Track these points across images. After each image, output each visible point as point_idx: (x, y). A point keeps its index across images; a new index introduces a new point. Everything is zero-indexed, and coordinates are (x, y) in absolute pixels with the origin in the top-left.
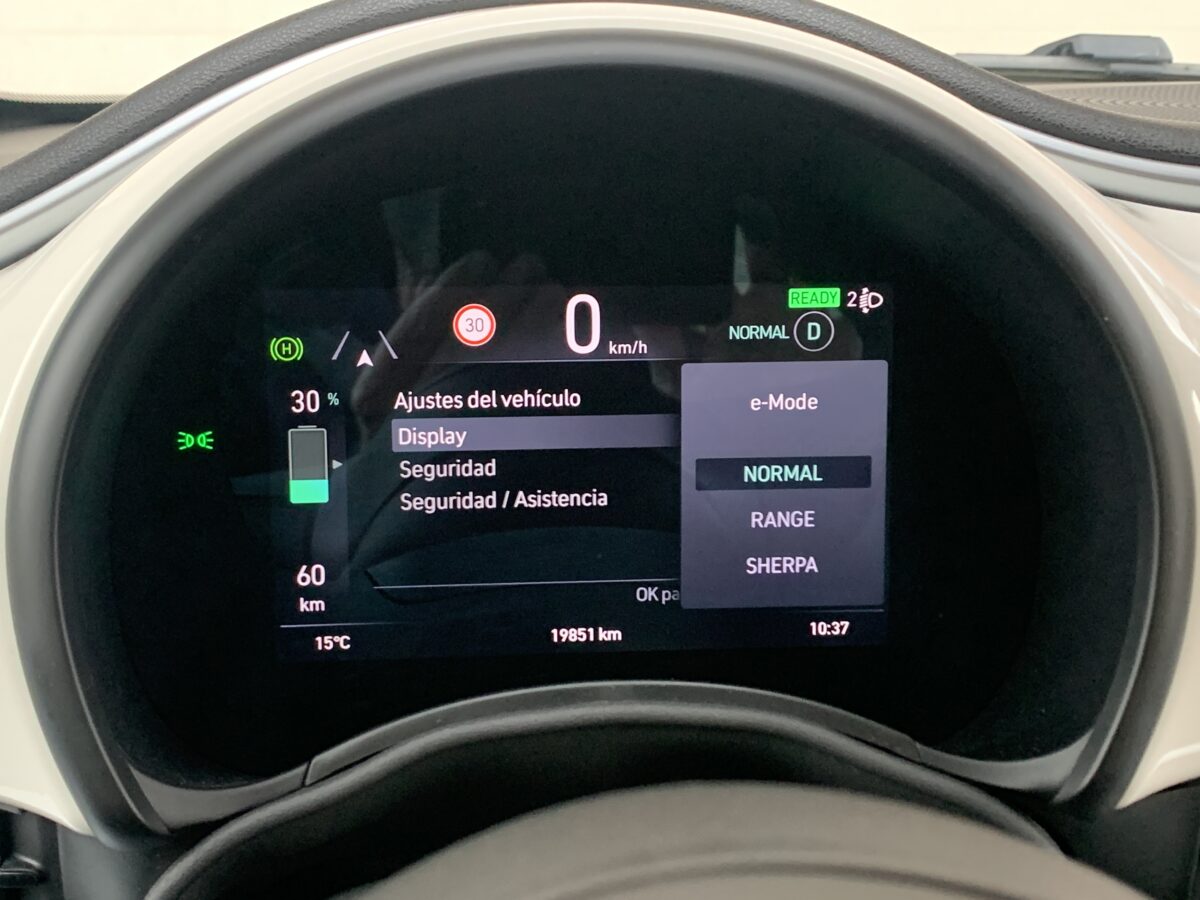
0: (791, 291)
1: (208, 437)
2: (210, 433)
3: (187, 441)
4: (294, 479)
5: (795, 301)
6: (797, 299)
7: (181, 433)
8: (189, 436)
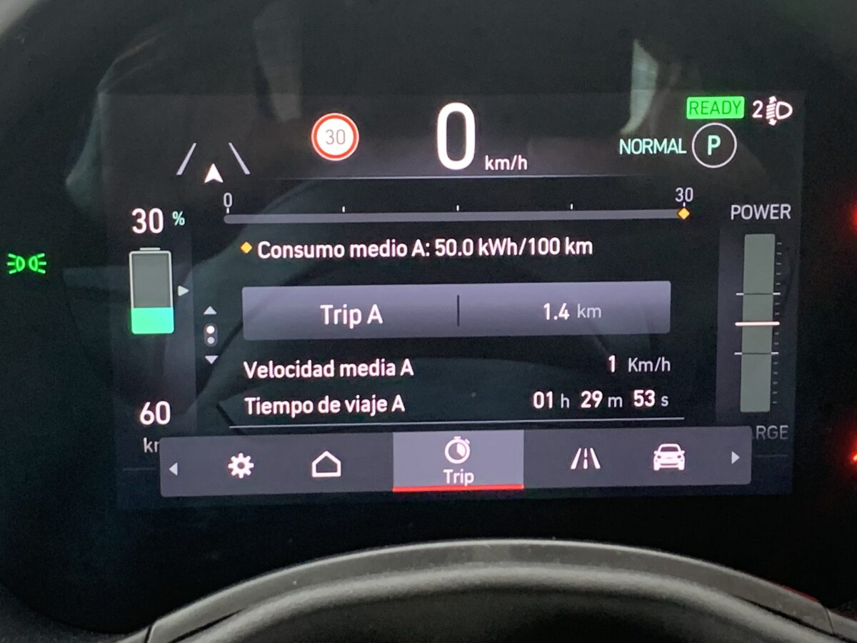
0: (690, 99)
1: (40, 260)
2: (42, 255)
3: (17, 264)
4: (135, 307)
5: (693, 110)
6: (695, 108)
7: (11, 256)
8: (19, 258)
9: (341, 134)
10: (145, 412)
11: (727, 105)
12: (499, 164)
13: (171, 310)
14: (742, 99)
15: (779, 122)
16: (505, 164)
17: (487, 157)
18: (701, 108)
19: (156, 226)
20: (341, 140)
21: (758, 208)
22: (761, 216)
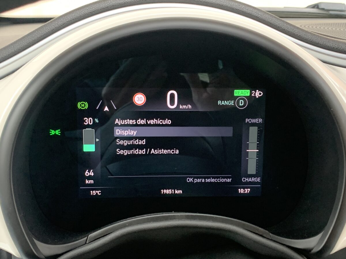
0: (235, 91)
1: (59, 131)
2: (59, 130)
3: (53, 132)
4: (84, 144)
5: (236, 93)
6: (237, 93)
7: (51, 130)
8: (53, 131)
9: (141, 98)
10: (87, 172)
11: (245, 92)
12: (184, 107)
13: (94, 145)
14: (249, 91)
15: (259, 97)
16: (185, 107)
17: (180, 105)
18: (238, 93)
19: (91, 123)
20: (141, 100)
21: (253, 120)
22: (254, 122)
